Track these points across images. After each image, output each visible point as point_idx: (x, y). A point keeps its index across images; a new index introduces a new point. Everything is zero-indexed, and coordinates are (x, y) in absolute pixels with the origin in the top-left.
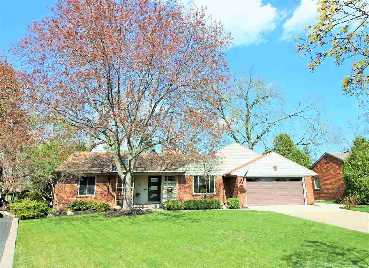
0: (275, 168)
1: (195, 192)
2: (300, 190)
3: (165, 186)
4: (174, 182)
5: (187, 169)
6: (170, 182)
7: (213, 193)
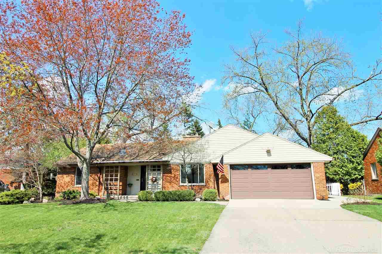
0: (268, 152)
1: (182, 182)
2: (309, 180)
3: (150, 176)
4: (159, 172)
5: (172, 157)
6: (155, 172)
7: (202, 184)
